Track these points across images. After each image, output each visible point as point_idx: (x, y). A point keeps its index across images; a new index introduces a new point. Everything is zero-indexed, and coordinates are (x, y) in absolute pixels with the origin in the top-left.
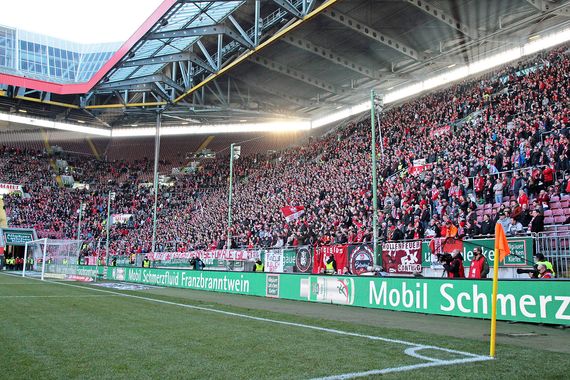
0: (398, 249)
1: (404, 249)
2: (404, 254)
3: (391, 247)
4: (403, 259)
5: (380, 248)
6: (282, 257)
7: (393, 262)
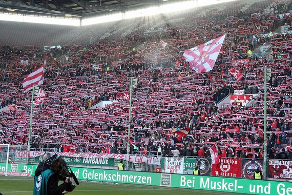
0: (280, 165)
1: (285, 165)
2: (285, 167)
3: (275, 163)
4: (284, 171)
5: (267, 163)
6: (182, 163)
7: (277, 171)
